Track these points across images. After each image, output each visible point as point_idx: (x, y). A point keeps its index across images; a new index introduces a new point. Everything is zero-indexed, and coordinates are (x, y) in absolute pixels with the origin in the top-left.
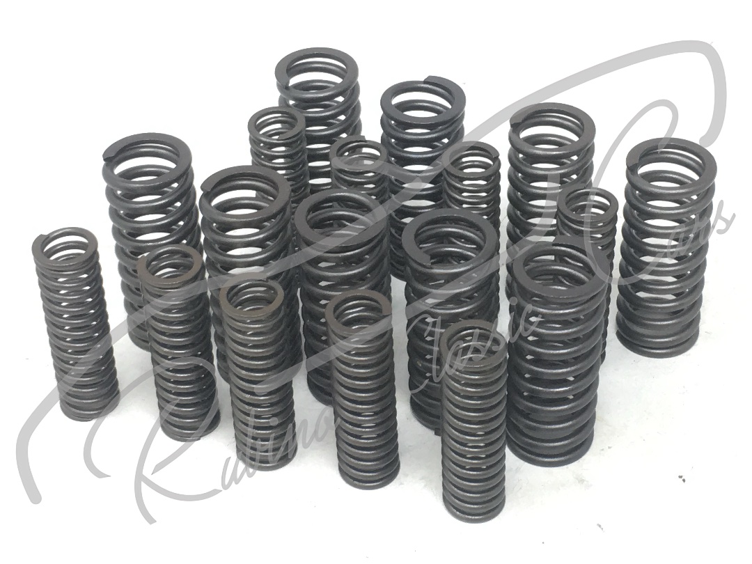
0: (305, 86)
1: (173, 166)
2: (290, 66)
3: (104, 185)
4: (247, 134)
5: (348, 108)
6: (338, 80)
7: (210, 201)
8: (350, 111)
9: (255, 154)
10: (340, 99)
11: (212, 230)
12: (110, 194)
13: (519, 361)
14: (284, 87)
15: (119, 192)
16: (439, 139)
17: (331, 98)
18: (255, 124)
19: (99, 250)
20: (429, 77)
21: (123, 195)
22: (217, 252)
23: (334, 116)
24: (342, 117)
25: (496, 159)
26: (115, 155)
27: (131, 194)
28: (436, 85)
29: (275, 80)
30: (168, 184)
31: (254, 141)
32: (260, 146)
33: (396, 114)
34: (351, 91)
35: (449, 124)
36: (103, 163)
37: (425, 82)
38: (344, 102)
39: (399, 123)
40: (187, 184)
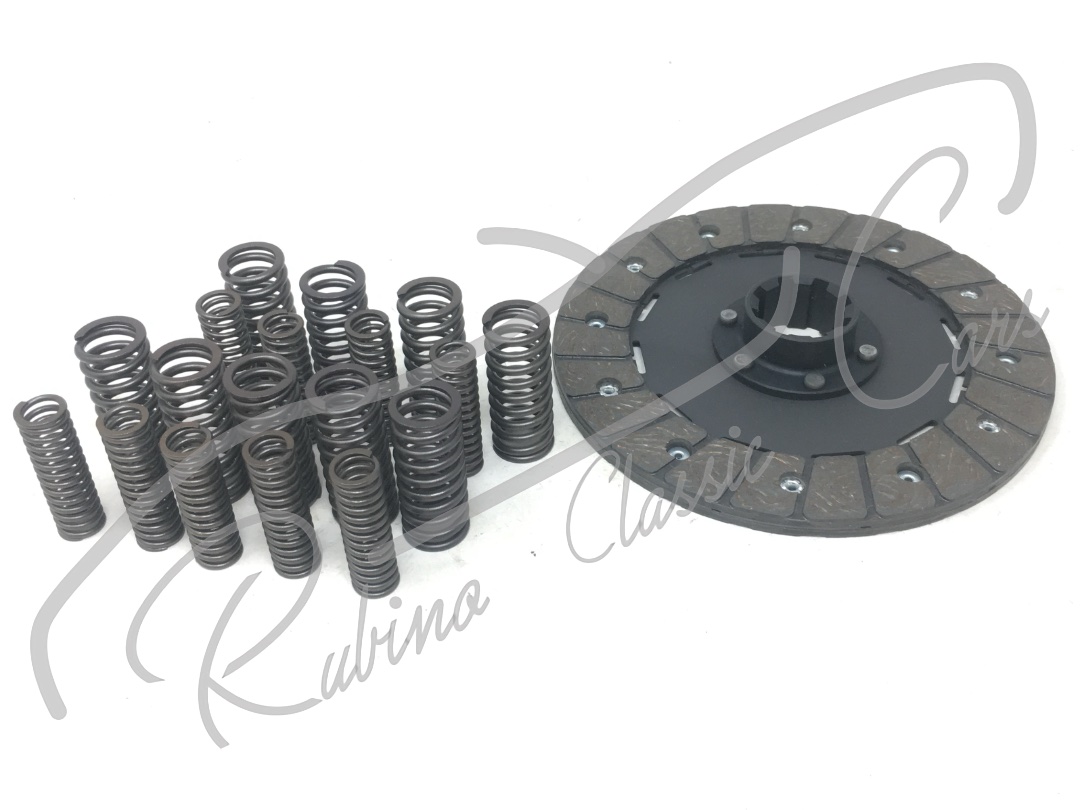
0: (244, 273)
1: (131, 339)
2: (230, 259)
3: (78, 361)
4: (197, 315)
5: (280, 285)
6: (270, 265)
7: (159, 368)
8: (282, 287)
9: (205, 328)
10: (274, 279)
11: (164, 391)
12: (84, 368)
13: (404, 477)
14: (226, 275)
15: (91, 365)
16: (350, 307)
17: (266, 279)
18: (201, 306)
19: (69, 408)
20: (339, 261)
21: (95, 368)
22: (169, 407)
23: (271, 293)
24: (277, 293)
25: (386, 322)
26: (84, 336)
27: (101, 366)
28: (344, 267)
29: (219, 272)
30: (130, 354)
31: (203, 319)
32: (208, 322)
33: (312, 293)
34: (280, 271)
35: (356, 295)
36: (76, 342)
37: (335, 265)
38: (276, 282)
39: (315, 299)
40: (145, 352)
